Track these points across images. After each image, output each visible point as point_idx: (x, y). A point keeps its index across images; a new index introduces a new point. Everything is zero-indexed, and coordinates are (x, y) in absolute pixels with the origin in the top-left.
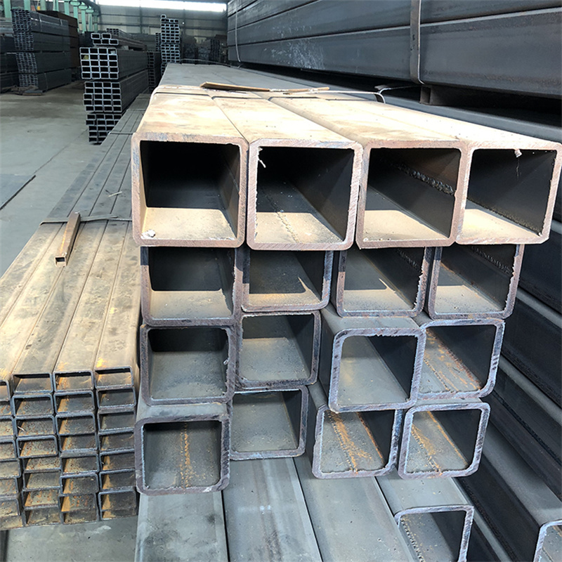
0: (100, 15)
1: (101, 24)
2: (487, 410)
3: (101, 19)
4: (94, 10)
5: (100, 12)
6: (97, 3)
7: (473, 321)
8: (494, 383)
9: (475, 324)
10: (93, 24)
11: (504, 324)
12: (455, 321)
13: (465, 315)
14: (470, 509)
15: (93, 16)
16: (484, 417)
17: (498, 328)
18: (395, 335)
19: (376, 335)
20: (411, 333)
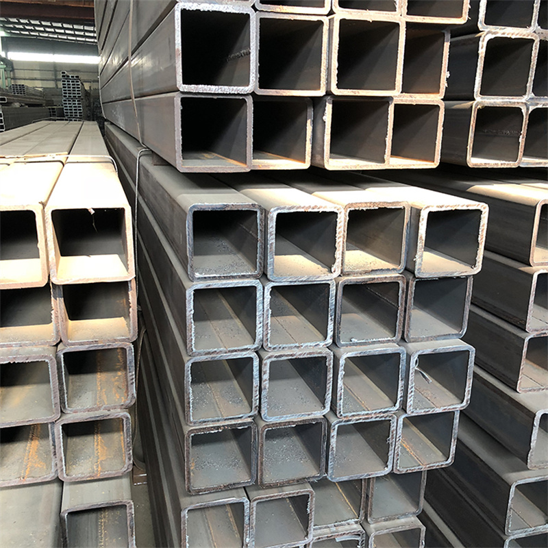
0: (13, 70)
1: (14, 79)
2: (127, 418)
3: (14, 74)
4: (6, 65)
5: (13, 67)
6: (9, 59)
7: (103, 346)
8: (135, 395)
9: (106, 348)
10: (6, 78)
11: (132, 346)
12: (87, 346)
13: (96, 341)
14: (129, 503)
15: (5, 70)
16: (126, 424)
17: (127, 350)
18: (27, 361)
19: (10, 363)
20: (41, 358)
